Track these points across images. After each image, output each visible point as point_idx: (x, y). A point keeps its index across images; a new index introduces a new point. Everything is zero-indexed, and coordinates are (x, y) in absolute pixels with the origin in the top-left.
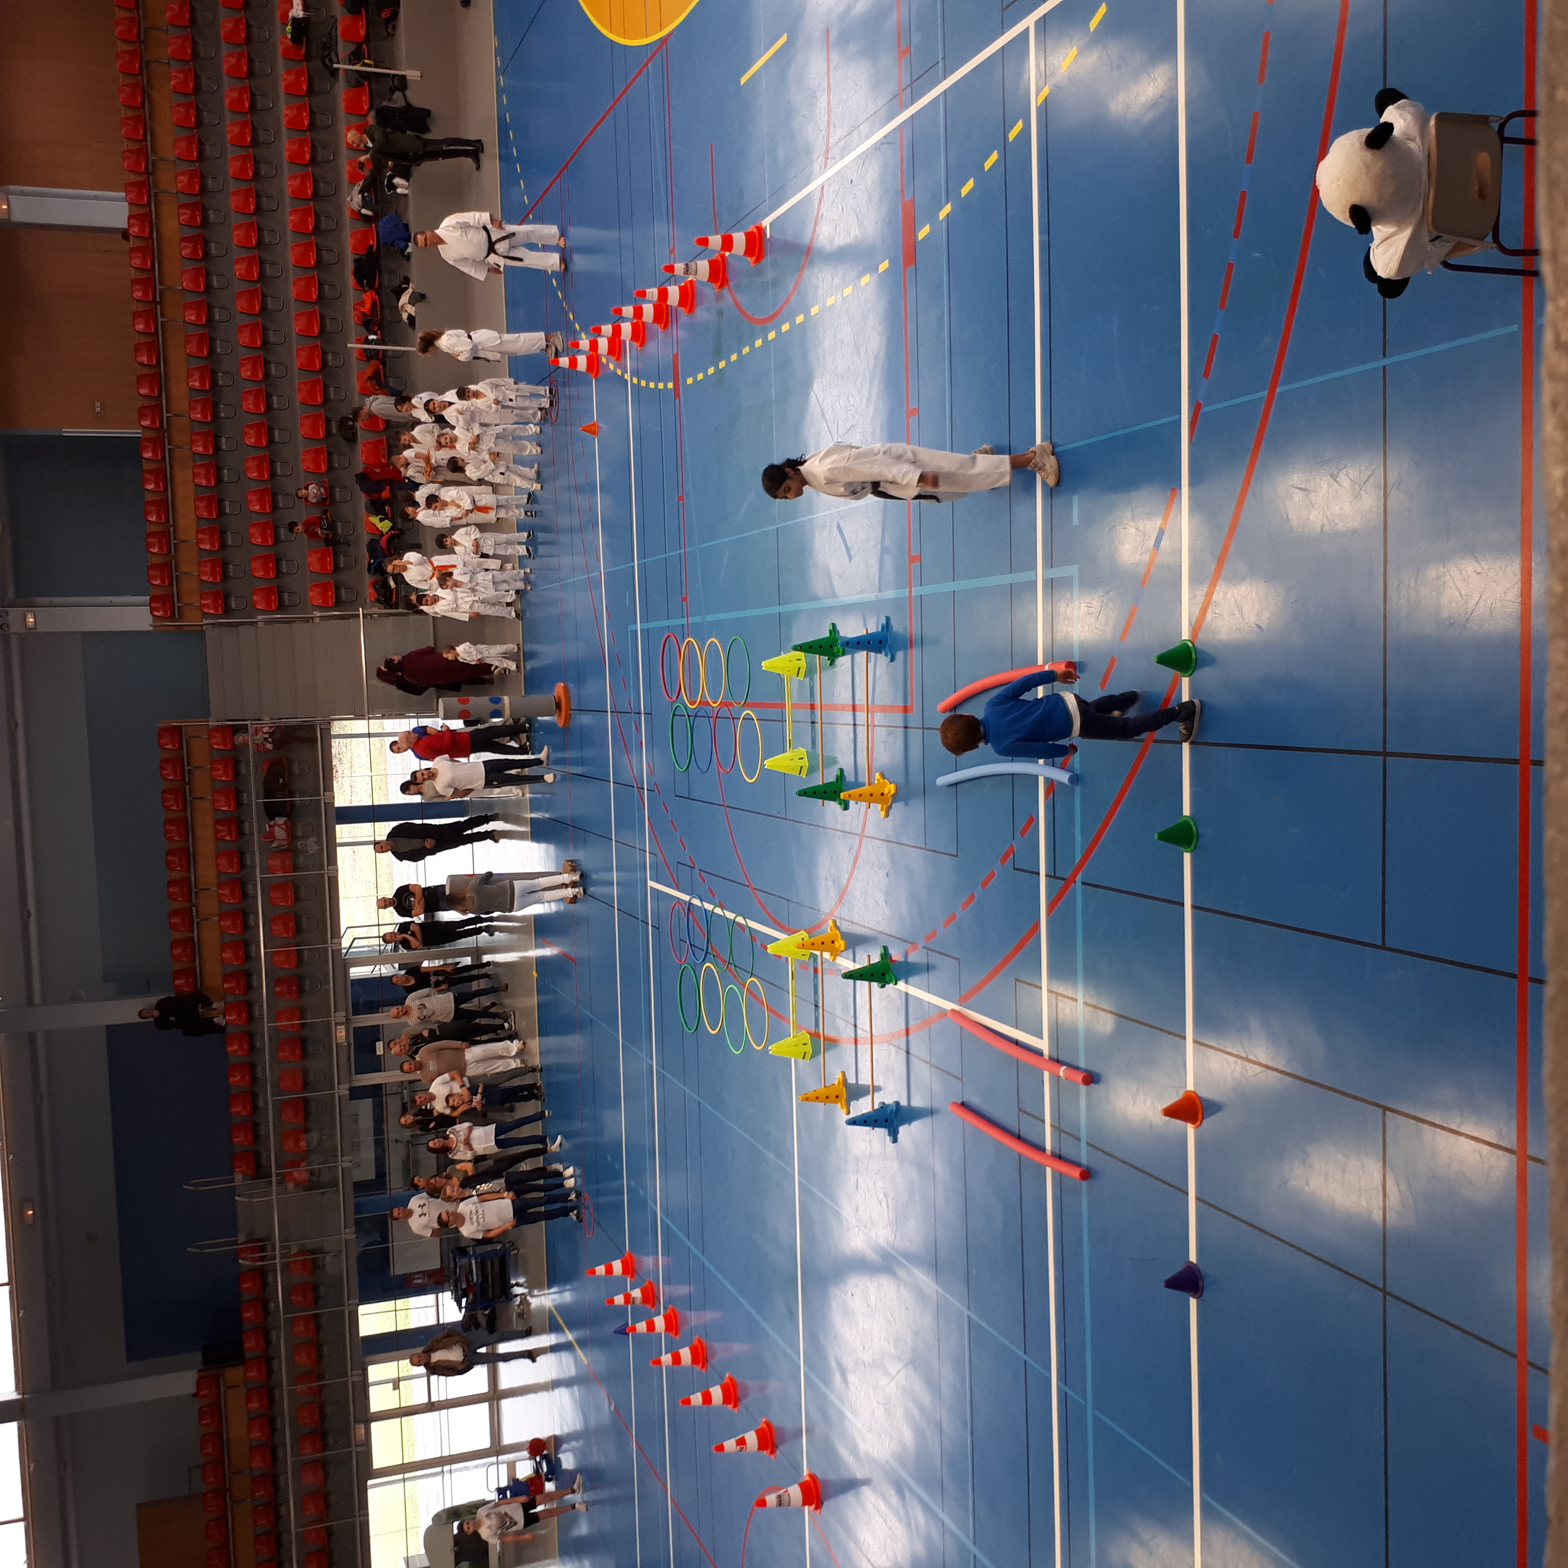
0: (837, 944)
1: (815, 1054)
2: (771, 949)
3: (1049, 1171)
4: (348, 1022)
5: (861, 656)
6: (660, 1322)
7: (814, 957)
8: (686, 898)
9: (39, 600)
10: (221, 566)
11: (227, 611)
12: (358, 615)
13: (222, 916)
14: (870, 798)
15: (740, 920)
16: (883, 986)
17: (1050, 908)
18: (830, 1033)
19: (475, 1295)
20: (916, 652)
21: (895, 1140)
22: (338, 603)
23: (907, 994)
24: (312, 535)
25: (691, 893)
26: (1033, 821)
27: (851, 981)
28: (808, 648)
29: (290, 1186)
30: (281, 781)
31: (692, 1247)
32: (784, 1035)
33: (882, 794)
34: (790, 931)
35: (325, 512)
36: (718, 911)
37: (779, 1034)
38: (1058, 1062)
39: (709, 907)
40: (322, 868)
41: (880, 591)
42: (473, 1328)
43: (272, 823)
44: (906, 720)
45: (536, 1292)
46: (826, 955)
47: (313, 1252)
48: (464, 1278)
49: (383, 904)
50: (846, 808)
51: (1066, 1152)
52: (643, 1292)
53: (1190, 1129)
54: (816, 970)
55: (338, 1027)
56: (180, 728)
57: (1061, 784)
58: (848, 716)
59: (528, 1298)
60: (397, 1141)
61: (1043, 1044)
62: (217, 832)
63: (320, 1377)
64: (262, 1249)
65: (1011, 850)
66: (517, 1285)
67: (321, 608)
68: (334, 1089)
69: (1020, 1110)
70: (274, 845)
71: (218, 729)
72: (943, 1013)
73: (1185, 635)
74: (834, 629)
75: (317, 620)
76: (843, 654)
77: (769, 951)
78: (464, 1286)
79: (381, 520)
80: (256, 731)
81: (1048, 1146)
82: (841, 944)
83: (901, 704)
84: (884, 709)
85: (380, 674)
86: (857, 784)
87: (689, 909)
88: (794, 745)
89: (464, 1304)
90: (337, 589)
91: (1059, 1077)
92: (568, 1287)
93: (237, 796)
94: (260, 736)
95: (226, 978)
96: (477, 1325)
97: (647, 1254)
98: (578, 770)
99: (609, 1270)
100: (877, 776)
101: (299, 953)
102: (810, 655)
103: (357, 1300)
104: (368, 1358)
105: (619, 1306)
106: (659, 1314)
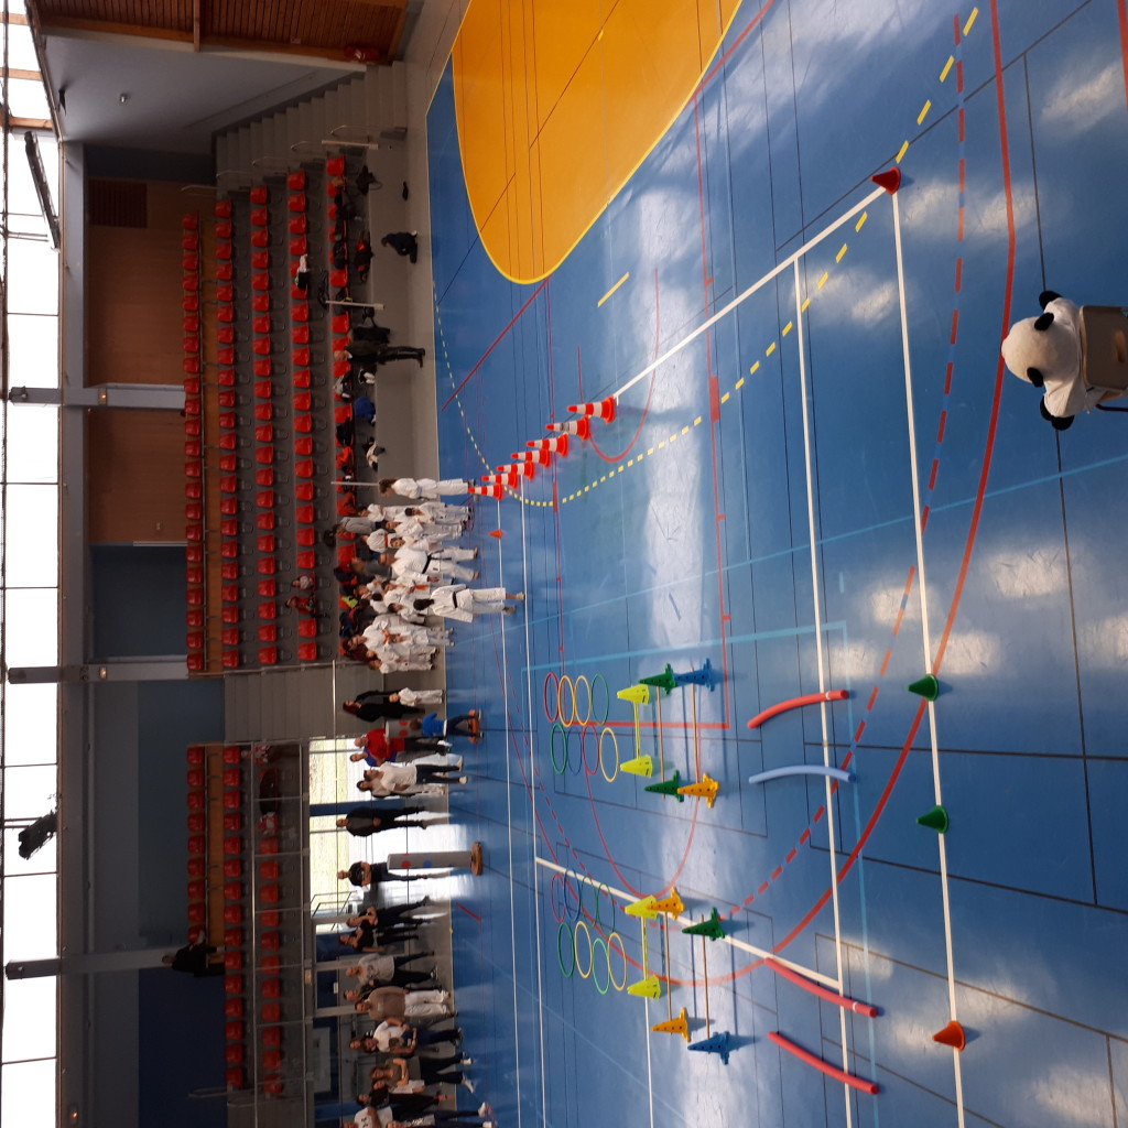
0: (678, 907)
1: (663, 993)
2: (628, 910)
3: (847, 1086)
4: (313, 966)
5: (689, 687)
7: (661, 917)
8: (563, 870)
9: (111, 659)
10: (238, 634)
11: (241, 665)
12: (332, 666)
13: (227, 886)
14: (700, 793)
15: (604, 887)
16: (714, 939)
17: (839, 878)
18: (674, 976)
20: (729, 685)
21: (726, 1063)
22: (318, 658)
23: (732, 947)
24: (302, 610)
25: (567, 866)
26: (823, 810)
27: (689, 936)
28: (650, 682)
29: (268, 1095)
30: (272, 786)
32: (639, 978)
33: (709, 790)
34: (641, 896)
36: (587, 880)
37: (635, 978)
38: (850, 998)
39: (580, 877)
40: (298, 849)
41: (701, 640)
43: (265, 816)
44: (724, 734)
46: (670, 915)
49: (342, 875)
50: (682, 800)
51: (861, 1071)
53: (956, 1052)
54: (662, 927)
55: (306, 971)
56: (203, 749)
57: (843, 782)
58: (681, 731)
60: (347, 1061)
61: (839, 985)
62: (225, 824)
65: (808, 832)
67: (306, 661)
68: (302, 1020)
69: (823, 1038)
70: (266, 833)
71: (230, 749)
72: (760, 961)
73: (929, 671)
74: (669, 668)
75: (303, 670)
76: (677, 686)
77: (626, 911)
79: (350, 599)
80: (257, 749)
81: (846, 1067)
82: (681, 906)
83: (720, 722)
84: (708, 726)
85: (346, 708)
86: (689, 782)
87: (565, 880)
88: (642, 753)
90: (318, 648)
91: (851, 1011)
93: (240, 796)
95: (227, 933)
98: (484, 774)
100: (704, 776)
101: (280, 914)
102: (653, 687)
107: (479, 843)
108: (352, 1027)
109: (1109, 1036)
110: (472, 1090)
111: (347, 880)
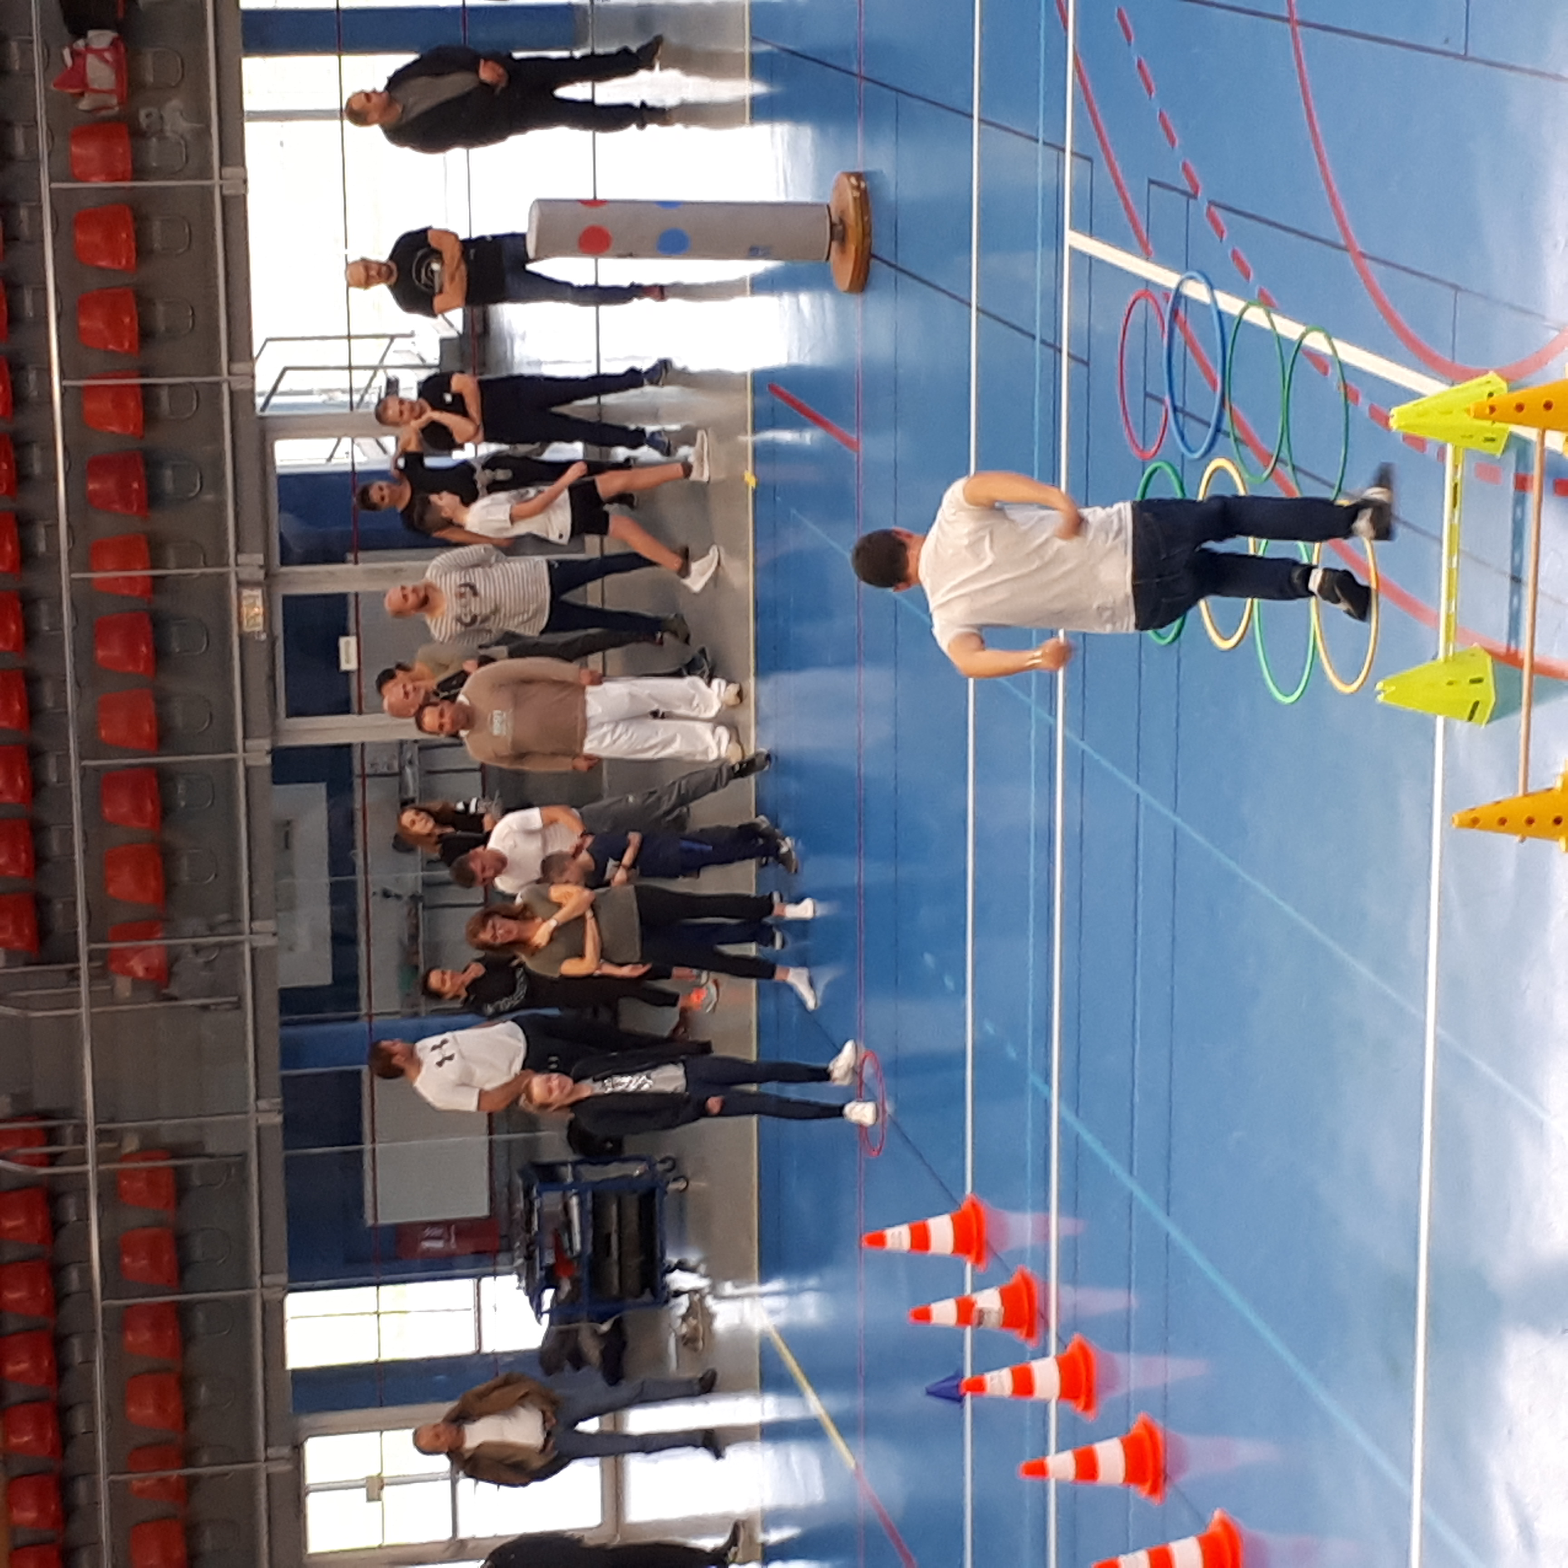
1: (1504, 708)
2: (1399, 419)
4: (269, 581)
7: (1519, 446)
8: (1168, 278)
15: (1317, 342)
19: (575, 1282)
29: (123, 986)
31: (1139, 1193)
34: (1455, 374)
36: (1256, 316)
39: (1231, 305)
40: (205, 172)
42: (568, 1366)
43: (80, 43)
45: (728, 1288)
46: (1554, 442)
47: (175, 1152)
48: (549, 1240)
52: (1007, 1296)
55: (246, 592)
59: (710, 1301)
60: (386, 894)
63: (188, 1457)
64: (51, 1136)
66: (682, 1266)
68: (233, 750)
70: (85, 104)
77: (1393, 424)
78: (550, 1260)
87: (1174, 313)
89: (547, 1305)
92: (812, 1282)
96: (578, 1360)
97: (1018, 1207)
99: (921, 1239)
101: (148, 394)
103: (283, 1278)
104: (307, 1420)
105: (944, 1330)
106: (1045, 1354)
107: (859, 176)
108: (403, 787)
110: (811, 1004)
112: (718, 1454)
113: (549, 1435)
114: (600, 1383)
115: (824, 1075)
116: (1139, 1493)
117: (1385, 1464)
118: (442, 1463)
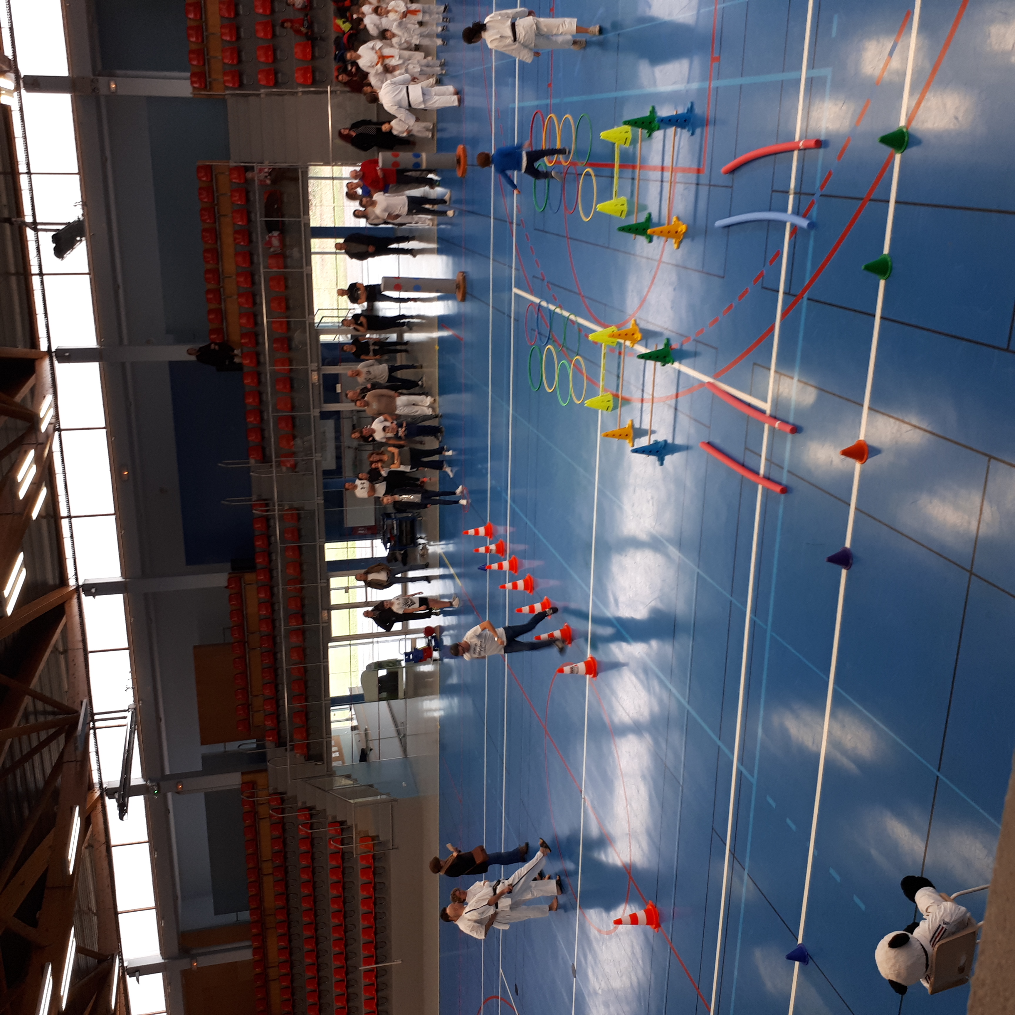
0: (635, 336)
1: (615, 408)
2: (591, 337)
3: (760, 487)
4: (319, 370)
5: (671, 131)
6: (506, 565)
7: (619, 344)
8: (537, 300)
9: (119, 72)
10: (237, 53)
11: (241, 86)
12: (327, 92)
13: (240, 295)
14: (669, 234)
15: (572, 317)
16: (664, 365)
17: (784, 315)
18: (626, 395)
19: (395, 542)
20: (710, 129)
21: (662, 464)
22: (314, 83)
23: (679, 372)
24: (298, 32)
25: (542, 297)
26: (779, 254)
27: (642, 361)
28: (634, 123)
29: (284, 469)
30: (276, 206)
31: (528, 522)
32: (595, 394)
33: (677, 232)
34: (605, 326)
35: (306, 15)
36: (558, 310)
37: (592, 393)
38: (774, 418)
39: (552, 307)
40: (302, 267)
41: (688, 82)
42: (394, 561)
43: (270, 235)
44: (698, 178)
45: (432, 543)
46: (628, 343)
47: (297, 509)
48: (388, 531)
49: (341, 293)
50: (651, 241)
51: (774, 475)
52: (497, 546)
53: (858, 466)
54: (620, 353)
55: (313, 373)
56: (210, 167)
57: (802, 228)
58: (657, 175)
59: (427, 546)
60: (349, 447)
61: (767, 407)
62: (235, 239)
63: (301, 582)
64: (267, 505)
65: (761, 275)
66: (421, 538)
67: (303, 85)
68: (310, 412)
69: (746, 448)
70: (272, 250)
71: (236, 168)
72: (702, 384)
73: (902, 123)
74: (653, 111)
75: (300, 94)
76: (658, 129)
77: (590, 339)
78: (389, 536)
79: (344, 22)
80: (261, 170)
81: (762, 471)
82: (638, 336)
83: (695, 166)
84: (684, 170)
85: (341, 135)
86: (659, 224)
87: (539, 309)
88: (619, 194)
89: (388, 546)
90: (313, 72)
91: (774, 428)
92: (452, 542)
93: (247, 214)
94: (262, 174)
95: (243, 336)
96: (396, 560)
97: (500, 524)
98: (470, 208)
99: (477, 532)
100: (674, 219)
101: (288, 323)
102: (635, 129)
103: (324, 540)
104: (330, 574)
105: (482, 554)
106: (506, 560)
107: (463, 273)
108: (353, 420)
109: (991, 457)
110: (451, 476)
111: (346, 297)
112: (429, 582)
113: (389, 578)
114: (401, 565)
115: (454, 493)
116: (528, 592)
117: (584, 586)
118: (362, 583)
